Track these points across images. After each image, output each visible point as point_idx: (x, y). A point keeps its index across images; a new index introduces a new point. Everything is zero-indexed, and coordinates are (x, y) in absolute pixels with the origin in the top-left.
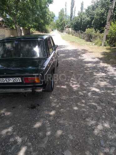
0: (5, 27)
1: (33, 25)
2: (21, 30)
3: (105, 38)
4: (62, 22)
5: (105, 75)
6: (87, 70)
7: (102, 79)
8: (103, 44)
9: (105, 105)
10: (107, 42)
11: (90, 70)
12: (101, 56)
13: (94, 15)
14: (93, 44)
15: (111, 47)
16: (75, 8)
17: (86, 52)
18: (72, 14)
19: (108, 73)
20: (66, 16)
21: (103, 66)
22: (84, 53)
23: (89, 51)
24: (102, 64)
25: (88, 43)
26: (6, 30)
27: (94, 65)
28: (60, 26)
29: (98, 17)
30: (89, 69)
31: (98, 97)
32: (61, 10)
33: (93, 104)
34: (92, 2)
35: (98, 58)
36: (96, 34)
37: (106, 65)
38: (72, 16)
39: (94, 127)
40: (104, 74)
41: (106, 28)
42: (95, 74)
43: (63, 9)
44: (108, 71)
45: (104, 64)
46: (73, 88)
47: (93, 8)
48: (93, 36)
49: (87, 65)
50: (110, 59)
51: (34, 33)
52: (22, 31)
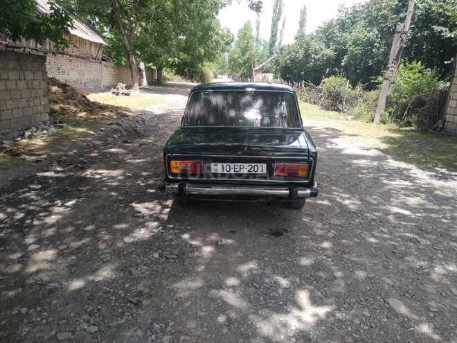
0: (103, 60)
1: (179, 58)
2: (140, 70)
3: (382, 102)
4: (247, 55)
5: (412, 186)
6: (362, 174)
7: (408, 192)
8: (377, 118)
9: (435, 237)
10: (387, 114)
11: (370, 173)
12: (384, 146)
13: (346, 44)
14: (349, 117)
15: (401, 126)
16: (284, 22)
17: (340, 135)
18: (274, 36)
19: (417, 181)
20: (257, 40)
21: (397, 166)
22: (335, 137)
23: (346, 132)
24: (393, 163)
25: (333, 113)
26: (104, 69)
27: (375, 163)
28: (240, 66)
29: (358, 51)
30: (365, 171)
31: (414, 224)
32: (245, 25)
33: (408, 235)
34: (340, 11)
35: (376, 149)
36: (353, 93)
37: (403, 165)
38: (274, 42)
39: (428, 270)
40: (407, 183)
41: (386, 79)
42: (385, 181)
43: (249, 22)
44: (415, 178)
45: (398, 162)
46: (346, 206)
47: (343, 26)
48: (346, 96)
49: (355, 161)
50: (409, 153)
51: (169, 80)
52: (144, 73)
